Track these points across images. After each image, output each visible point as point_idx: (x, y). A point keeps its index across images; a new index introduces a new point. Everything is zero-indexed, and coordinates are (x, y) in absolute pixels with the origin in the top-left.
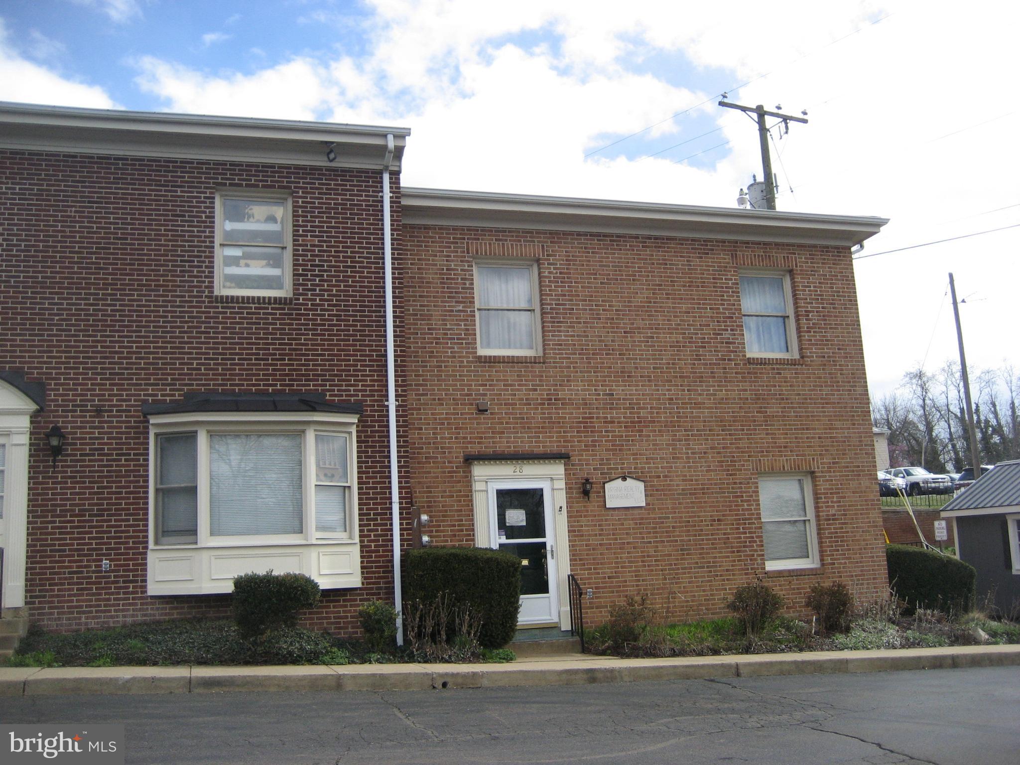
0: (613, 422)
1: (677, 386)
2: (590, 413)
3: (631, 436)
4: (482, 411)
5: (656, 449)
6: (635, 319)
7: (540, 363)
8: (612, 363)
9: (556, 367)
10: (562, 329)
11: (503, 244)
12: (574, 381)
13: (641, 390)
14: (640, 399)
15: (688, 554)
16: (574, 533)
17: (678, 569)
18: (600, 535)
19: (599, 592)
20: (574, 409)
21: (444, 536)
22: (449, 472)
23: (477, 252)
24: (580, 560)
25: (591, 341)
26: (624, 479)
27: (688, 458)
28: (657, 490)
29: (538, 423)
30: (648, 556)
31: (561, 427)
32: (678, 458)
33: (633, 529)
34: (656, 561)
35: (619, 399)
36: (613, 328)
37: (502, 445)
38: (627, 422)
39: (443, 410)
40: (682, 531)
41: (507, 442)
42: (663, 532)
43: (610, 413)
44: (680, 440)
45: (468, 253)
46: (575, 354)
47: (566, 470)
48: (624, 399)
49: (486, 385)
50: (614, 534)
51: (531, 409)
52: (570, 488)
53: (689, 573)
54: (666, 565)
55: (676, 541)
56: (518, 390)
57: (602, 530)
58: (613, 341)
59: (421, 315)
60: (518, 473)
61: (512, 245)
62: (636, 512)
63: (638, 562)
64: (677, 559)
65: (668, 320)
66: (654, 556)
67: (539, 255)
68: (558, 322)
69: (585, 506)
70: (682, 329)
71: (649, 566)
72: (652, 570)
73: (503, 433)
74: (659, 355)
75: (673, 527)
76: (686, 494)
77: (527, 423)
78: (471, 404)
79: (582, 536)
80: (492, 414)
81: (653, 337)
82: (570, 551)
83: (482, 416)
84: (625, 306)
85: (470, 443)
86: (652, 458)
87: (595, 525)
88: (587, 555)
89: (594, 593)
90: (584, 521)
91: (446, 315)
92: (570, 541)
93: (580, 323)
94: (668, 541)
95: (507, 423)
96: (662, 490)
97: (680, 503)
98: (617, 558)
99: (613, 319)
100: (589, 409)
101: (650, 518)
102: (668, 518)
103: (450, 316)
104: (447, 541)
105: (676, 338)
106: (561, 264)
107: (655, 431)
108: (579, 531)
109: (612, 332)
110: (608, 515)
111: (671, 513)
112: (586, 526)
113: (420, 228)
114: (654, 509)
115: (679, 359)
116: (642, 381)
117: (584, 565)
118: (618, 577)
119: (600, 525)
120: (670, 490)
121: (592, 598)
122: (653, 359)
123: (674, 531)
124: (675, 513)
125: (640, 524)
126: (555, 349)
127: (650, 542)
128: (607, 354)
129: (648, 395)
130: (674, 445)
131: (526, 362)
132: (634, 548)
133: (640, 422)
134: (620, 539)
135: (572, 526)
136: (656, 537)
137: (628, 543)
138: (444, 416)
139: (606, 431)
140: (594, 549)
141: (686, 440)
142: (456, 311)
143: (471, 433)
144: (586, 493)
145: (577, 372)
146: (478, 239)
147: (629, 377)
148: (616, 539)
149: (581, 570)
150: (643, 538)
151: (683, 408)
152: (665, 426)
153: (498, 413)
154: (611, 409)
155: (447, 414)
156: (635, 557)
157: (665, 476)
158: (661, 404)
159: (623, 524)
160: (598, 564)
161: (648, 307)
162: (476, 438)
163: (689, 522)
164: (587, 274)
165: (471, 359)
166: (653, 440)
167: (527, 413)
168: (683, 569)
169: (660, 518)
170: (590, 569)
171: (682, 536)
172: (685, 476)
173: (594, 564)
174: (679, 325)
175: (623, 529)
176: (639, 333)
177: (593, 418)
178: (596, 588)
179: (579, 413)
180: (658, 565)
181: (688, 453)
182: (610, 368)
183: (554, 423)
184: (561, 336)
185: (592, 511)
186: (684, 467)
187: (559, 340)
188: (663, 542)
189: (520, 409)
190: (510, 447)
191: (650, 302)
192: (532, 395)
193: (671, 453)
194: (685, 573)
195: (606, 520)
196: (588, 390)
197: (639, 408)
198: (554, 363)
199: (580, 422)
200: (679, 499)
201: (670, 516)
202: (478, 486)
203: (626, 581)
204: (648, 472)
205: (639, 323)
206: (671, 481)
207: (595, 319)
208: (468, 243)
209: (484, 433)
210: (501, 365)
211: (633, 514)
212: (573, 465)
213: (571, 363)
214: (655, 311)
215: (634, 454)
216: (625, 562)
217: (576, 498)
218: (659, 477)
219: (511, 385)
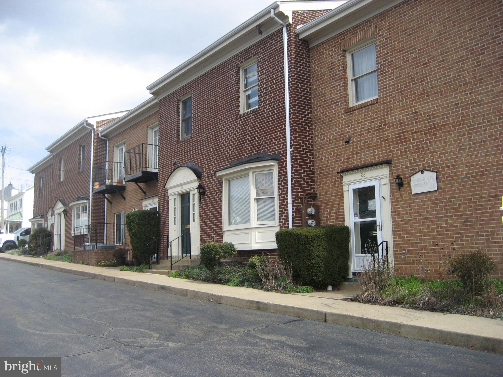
0: (417, 132)
1: (462, 92)
2: (403, 129)
3: (429, 139)
4: (347, 142)
5: (446, 146)
6: (431, 52)
7: (375, 103)
8: (416, 90)
9: (384, 103)
10: (387, 76)
11: (356, 36)
12: (394, 109)
13: (436, 103)
14: (434, 111)
15: (470, 225)
16: (395, 213)
17: (463, 237)
18: (410, 213)
19: (410, 253)
20: (394, 128)
21: (333, 219)
22: (334, 182)
23: (344, 47)
24: (399, 231)
25: (404, 78)
26: (422, 172)
27: (470, 148)
28: (447, 177)
29: (375, 143)
30: (441, 228)
31: (387, 143)
32: (463, 149)
33: (431, 208)
34: (447, 231)
35: (421, 114)
36: (417, 64)
37: (358, 162)
38: (426, 130)
39: (331, 146)
40: (466, 207)
41: (360, 159)
42: (451, 209)
43: (415, 126)
44: (464, 135)
45: (340, 49)
46: (394, 91)
47: (390, 171)
48: (424, 114)
49: (349, 126)
50: (418, 212)
51: (371, 135)
52: (392, 183)
53: (471, 240)
54: (454, 234)
55: (461, 215)
56: (365, 124)
57: (411, 210)
58: (417, 73)
59: (322, 94)
60: (363, 177)
61: (360, 33)
62: (433, 195)
63: (434, 232)
64: (462, 229)
65: (455, 43)
66: (445, 227)
67: (374, 33)
68: (384, 73)
69: (401, 194)
70: (465, 45)
71: (442, 235)
72: (444, 238)
73: (358, 153)
74: (448, 72)
75: (459, 204)
76: (469, 177)
77: (369, 144)
78: (343, 139)
79: (399, 214)
80: (352, 143)
81: (443, 61)
82: (393, 225)
83: (348, 145)
84: (424, 45)
85: (343, 163)
86: (443, 153)
87: (407, 207)
88: (402, 227)
89: (407, 254)
90: (400, 204)
91: (332, 91)
92: (392, 219)
93: (397, 68)
94: (455, 216)
95: (360, 147)
96: (451, 176)
97: (464, 185)
98: (420, 229)
99: (416, 57)
100: (402, 126)
101: (442, 199)
102: (455, 197)
103: (334, 90)
104: (333, 222)
105: (460, 55)
106: (386, 33)
107: (445, 132)
108: (398, 211)
109: (416, 67)
110: (415, 199)
111: (457, 193)
112: (402, 207)
113: (320, 45)
114: (445, 192)
115: (463, 71)
116: (436, 96)
117: (400, 234)
118: (421, 243)
119: (410, 207)
120: (456, 176)
121: (405, 257)
122: (444, 77)
123: (459, 208)
124: (460, 193)
125: (436, 203)
126: (383, 92)
127: (442, 217)
128: (413, 84)
129: (440, 105)
130: (459, 140)
131: (368, 106)
132: (432, 221)
133: (435, 128)
134: (423, 216)
135: (394, 209)
136: (447, 213)
137: (428, 218)
138: (332, 149)
139: (413, 140)
140: (406, 224)
141: (468, 134)
142: (336, 86)
143: (343, 157)
144: (401, 185)
145: (395, 103)
146: (345, 38)
147: (427, 96)
148: (420, 216)
149: (399, 238)
150: (437, 214)
151: (466, 109)
152: (453, 127)
153: (355, 142)
154: (416, 123)
155: (333, 148)
156: (432, 228)
157: (453, 165)
158: (449, 110)
159: (424, 205)
160: (409, 234)
161: (440, 38)
162: (345, 159)
163: (471, 199)
164: (400, 32)
165: (343, 112)
166: (444, 139)
167: (369, 138)
168: (466, 237)
169: (449, 198)
170: (404, 237)
171: (466, 211)
172: (468, 163)
173: (406, 234)
174: (463, 43)
175: (424, 208)
176: (434, 61)
177: (404, 132)
178: (408, 250)
179: (397, 131)
180: (448, 234)
181: (470, 144)
182: (415, 93)
183: (383, 141)
184: (386, 82)
185: (405, 197)
186: (468, 156)
187: (385, 85)
188: (451, 216)
189: (366, 136)
190: (361, 161)
191: (442, 34)
192: (372, 125)
193: (457, 147)
194: (468, 240)
195: (414, 203)
196: (402, 113)
197: (434, 118)
198: (383, 101)
199: (397, 137)
200: (463, 182)
201: (457, 196)
202: (345, 188)
203: (426, 246)
204: (441, 164)
205: (435, 53)
206: (457, 168)
207: (405, 62)
208: (340, 43)
209: (349, 155)
210: (356, 111)
211: (430, 197)
212: (394, 167)
213: (392, 98)
214: (445, 40)
215: (431, 153)
216: (425, 232)
217: (396, 189)
218: (448, 167)
219: (361, 122)
